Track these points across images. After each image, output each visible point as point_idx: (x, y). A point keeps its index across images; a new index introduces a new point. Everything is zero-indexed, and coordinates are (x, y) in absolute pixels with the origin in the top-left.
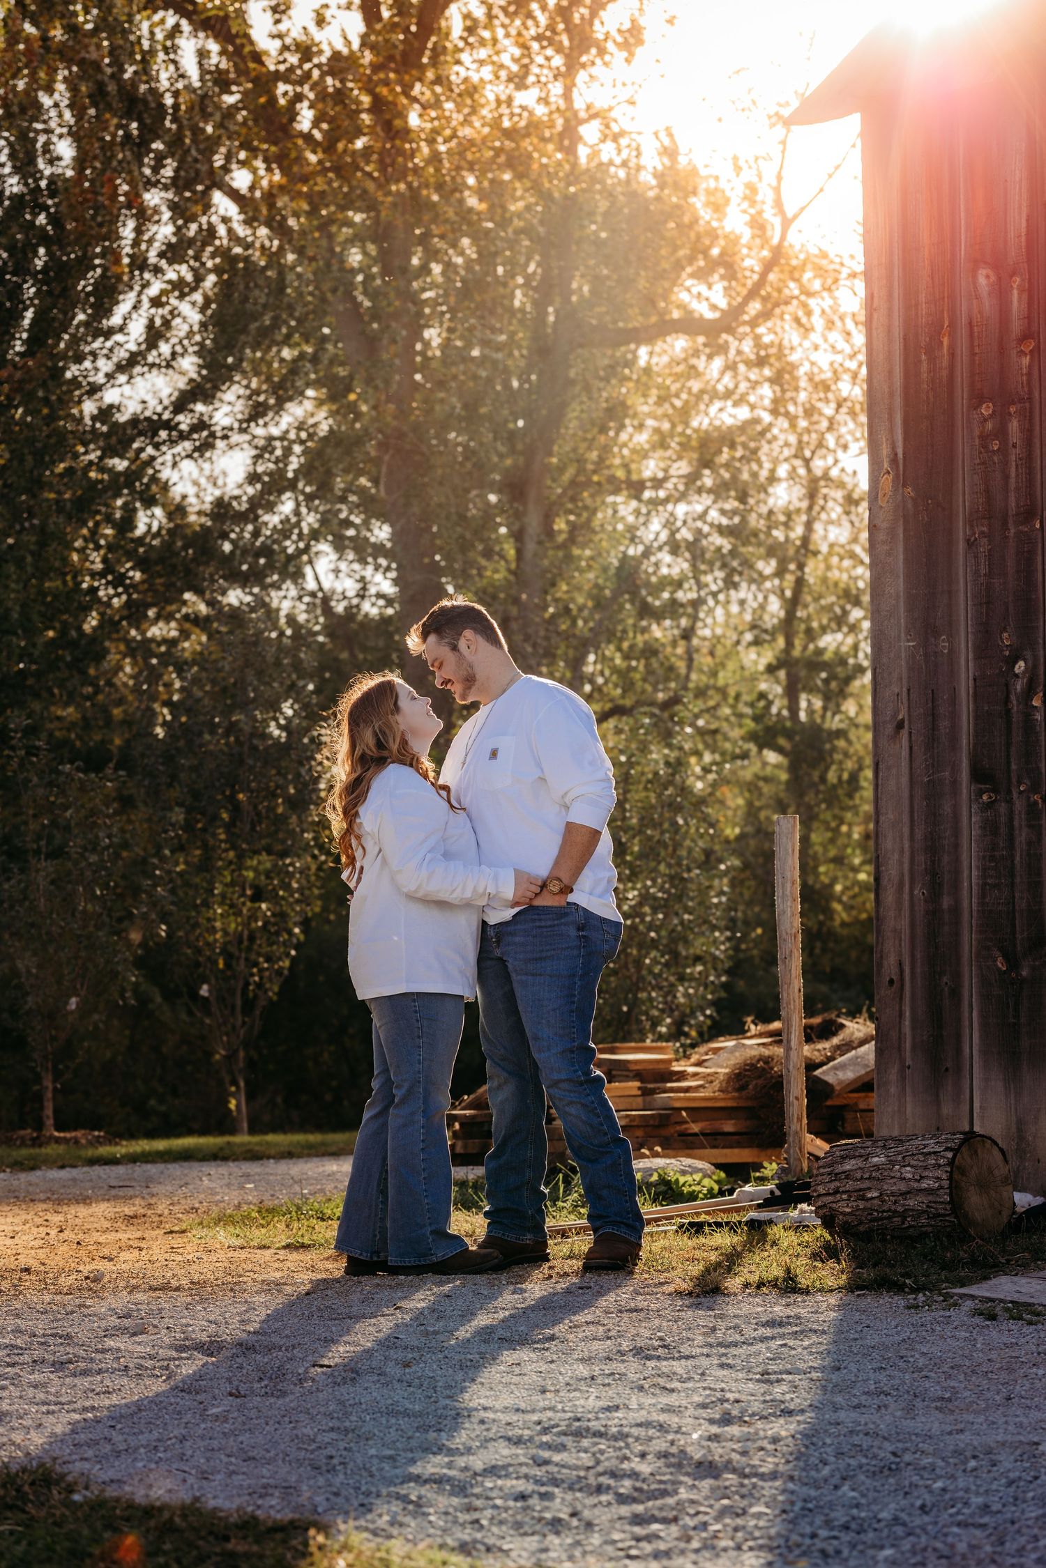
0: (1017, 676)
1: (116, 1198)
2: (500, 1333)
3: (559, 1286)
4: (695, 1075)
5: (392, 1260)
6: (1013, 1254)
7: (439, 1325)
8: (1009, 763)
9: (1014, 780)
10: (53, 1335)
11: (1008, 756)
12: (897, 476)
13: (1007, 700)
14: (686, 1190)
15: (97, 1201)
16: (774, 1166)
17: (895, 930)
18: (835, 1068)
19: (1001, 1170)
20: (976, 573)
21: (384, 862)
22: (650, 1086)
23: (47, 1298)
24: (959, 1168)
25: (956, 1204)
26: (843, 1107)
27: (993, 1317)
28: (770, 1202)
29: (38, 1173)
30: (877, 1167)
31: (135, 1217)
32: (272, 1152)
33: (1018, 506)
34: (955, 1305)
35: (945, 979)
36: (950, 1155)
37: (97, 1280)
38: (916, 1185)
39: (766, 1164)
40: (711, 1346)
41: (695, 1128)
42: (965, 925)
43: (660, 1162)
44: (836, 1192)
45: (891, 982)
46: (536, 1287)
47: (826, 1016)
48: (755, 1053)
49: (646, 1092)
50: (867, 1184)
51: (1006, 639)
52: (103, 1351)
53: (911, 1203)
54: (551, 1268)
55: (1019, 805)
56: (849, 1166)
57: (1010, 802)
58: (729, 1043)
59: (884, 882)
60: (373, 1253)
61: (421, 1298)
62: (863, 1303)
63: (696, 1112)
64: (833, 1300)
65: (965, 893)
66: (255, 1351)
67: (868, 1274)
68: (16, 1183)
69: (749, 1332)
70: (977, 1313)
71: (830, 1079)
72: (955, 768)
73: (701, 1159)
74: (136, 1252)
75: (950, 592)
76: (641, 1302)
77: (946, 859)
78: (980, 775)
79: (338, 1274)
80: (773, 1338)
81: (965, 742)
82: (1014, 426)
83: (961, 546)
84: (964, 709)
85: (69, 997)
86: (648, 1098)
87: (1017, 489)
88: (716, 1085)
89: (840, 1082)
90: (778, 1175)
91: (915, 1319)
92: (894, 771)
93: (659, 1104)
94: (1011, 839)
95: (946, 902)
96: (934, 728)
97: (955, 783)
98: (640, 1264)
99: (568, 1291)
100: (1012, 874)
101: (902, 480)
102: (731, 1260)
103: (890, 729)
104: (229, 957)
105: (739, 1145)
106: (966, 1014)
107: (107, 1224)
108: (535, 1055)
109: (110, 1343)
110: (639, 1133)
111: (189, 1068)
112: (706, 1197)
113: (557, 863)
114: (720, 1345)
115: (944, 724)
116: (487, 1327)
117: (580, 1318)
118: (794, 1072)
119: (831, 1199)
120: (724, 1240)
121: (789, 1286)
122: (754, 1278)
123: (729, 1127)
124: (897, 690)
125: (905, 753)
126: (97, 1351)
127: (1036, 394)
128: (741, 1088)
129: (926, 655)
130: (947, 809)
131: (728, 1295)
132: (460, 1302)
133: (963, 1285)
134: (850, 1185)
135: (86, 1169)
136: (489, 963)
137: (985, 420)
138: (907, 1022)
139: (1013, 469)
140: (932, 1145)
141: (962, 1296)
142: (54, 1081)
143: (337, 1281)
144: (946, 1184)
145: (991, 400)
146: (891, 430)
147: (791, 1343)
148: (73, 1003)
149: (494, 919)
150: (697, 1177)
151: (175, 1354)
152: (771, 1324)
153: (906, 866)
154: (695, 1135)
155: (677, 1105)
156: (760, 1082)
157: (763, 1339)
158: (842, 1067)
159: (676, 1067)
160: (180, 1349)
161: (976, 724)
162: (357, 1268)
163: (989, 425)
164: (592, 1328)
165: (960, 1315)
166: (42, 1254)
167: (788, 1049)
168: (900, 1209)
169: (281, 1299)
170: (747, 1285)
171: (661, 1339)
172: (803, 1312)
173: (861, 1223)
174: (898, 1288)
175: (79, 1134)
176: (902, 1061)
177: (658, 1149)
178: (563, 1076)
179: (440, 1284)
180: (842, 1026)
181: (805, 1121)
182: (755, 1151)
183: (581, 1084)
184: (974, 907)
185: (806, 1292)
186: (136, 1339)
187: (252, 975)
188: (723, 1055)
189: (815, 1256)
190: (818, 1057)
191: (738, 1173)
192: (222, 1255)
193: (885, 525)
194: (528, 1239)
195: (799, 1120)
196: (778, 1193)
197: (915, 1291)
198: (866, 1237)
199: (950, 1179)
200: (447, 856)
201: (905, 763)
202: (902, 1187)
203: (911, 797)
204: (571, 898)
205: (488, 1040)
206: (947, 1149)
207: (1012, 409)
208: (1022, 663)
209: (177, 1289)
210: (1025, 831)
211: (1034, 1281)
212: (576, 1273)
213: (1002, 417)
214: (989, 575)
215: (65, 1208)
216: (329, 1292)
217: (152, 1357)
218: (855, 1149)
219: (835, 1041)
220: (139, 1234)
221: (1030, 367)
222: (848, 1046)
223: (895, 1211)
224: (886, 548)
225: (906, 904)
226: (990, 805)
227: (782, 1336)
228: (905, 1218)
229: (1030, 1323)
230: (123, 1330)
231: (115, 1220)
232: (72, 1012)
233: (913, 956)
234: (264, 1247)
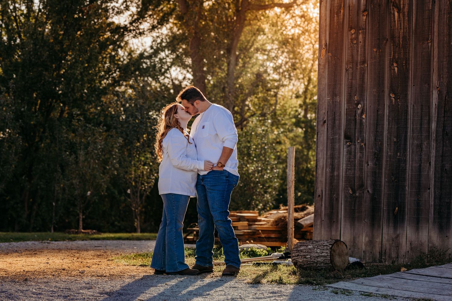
0: (358, 109)
1: (96, 250)
2: (194, 292)
3: (214, 280)
4: (264, 221)
5: (167, 271)
6: (347, 275)
7: (177, 290)
8: (355, 134)
9: (356, 139)
10: (65, 288)
11: (355, 132)
12: (327, 50)
13: (355, 116)
14: (258, 253)
15: (90, 251)
16: (284, 247)
17: (321, 181)
18: (304, 220)
19: (345, 251)
20: (348, 78)
21: (168, 156)
22: (251, 223)
23: (67, 278)
24: (333, 250)
25: (332, 261)
26: (307, 232)
27: (337, 293)
28: (281, 258)
29: (76, 242)
30: (310, 249)
31: (100, 255)
32: (144, 238)
33: (361, 60)
34: (327, 289)
35: (335, 196)
36: (331, 246)
37: (82, 273)
38: (321, 254)
39: (282, 247)
40: (254, 298)
41: (263, 236)
42: (341, 180)
43: (251, 245)
44: (298, 256)
45: (319, 196)
46: (208, 280)
47: (303, 205)
48: (281, 215)
49: (249, 225)
50: (307, 254)
51: (356, 98)
52: (79, 293)
53: (319, 259)
54: (213, 274)
55: (358, 146)
56: (302, 248)
57: (355, 145)
58: (275, 212)
59: (318, 167)
60: (161, 268)
61: (173, 282)
62: (300, 288)
63: (264, 231)
64: (292, 286)
65: (341, 171)
66: (123, 295)
67: (303, 280)
68: (68, 244)
69: (266, 295)
70: (333, 292)
71: (303, 223)
72: (340, 135)
73: (264, 245)
74: (97, 265)
75: (340, 84)
76: (237, 285)
77: (336, 161)
78: (347, 137)
79: (152, 274)
80: (272, 297)
81: (343, 127)
82: (360, 36)
83: (344, 70)
84: (343, 118)
85: (88, 191)
86: (250, 227)
87: (361, 55)
88: (270, 224)
89: (306, 224)
90: (285, 250)
91: (315, 293)
92: (322, 135)
93: (253, 228)
94: (355, 156)
95: (336, 173)
96: (334, 123)
97: (339, 139)
98: (239, 274)
99: (217, 281)
100: (355, 166)
101: (328, 51)
102: (265, 274)
103: (322, 123)
104: (136, 182)
105: (276, 241)
106: (340, 206)
107: (92, 257)
108: (212, 213)
109: (81, 291)
110: (247, 237)
111: (127, 213)
112: (264, 256)
113: (220, 158)
114: (257, 298)
115: (337, 122)
116: (191, 291)
117: (218, 289)
118: (291, 221)
119: (296, 257)
120: (265, 268)
121: (280, 282)
122: (270, 280)
123: (273, 236)
124: (324, 112)
125: (326, 130)
126: (77, 293)
127: (367, 27)
128: (277, 225)
129: (333, 102)
130: (337, 147)
131: (262, 284)
132: (185, 283)
133: (330, 284)
134: (302, 254)
135: (90, 241)
136: (199, 186)
137: (352, 34)
138: (323, 208)
139: (360, 49)
140: (326, 243)
141: (329, 287)
142: (83, 216)
143: (151, 276)
144: (329, 254)
145: (354, 29)
146: (325, 36)
147: (277, 298)
148: (89, 193)
149: (202, 173)
150: (262, 250)
151: (99, 295)
152: (273, 293)
153: (325, 163)
154: (263, 238)
155: (258, 229)
156: (282, 223)
157: (269, 297)
158: (306, 220)
159: (259, 218)
160: (101, 294)
161: (346, 122)
162: (157, 272)
163: (354, 36)
164: (221, 292)
165: (327, 292)
166: (69, 265)
167: (289, 214)
168: (316, 261)
169: (134, 280)
170: (268, 281)
171: (240, 296)
172: (283, 290)
173: (305, 265)
174: (311, 284)
175: (89, 231)
176: (321, 218)
177: (252, 241)
178: (219, 219)
179: (181, 278)
180: (307, 208)
181: (293, 235)
182: (280, 243)
183: (224, 221)
184: (344, 175)
185: (285, 284)
186: (89, 290)
187: (142, 187)
188: (272, 215)
189: (290, 274)
190: (299, 217)
191: (274, 249)
192: (121, 267)
193: (323, 64)
194: (207, 266)
195: (292, 235)
196: (284, 255)
197: (316, 285)
198: (306, 269)
199: (330, 253)
200: (187, 156)
201: (325, 133)
202: (317, 255)
203: (327, 143)
204: (224, 168)
205: (199, 208)
206: (330, 244)
207: (360, 32)
208: (360, 105)
209: (105, 276)
210: (359, 154)
211: (350, 283)
212: (220, 276)
213: (357, 34)
214: (352, 79)
215: (81, 252)
216: (148, 279)
217: (92, 296)
218: (304, 243)
219: (305, 212)
220: (100, 260)
221: (366, 19)
222: (308, 214)
223: (314, 262)
224: (323, 70)
225: (324, 174)
226: (349, 146)
227: (275, 296)
228: (317, 264)
229: (347, 295)
230: (85, 288)
231: (94, 256)
232: (88, 196)
233: (326, 189)
234: (134, 265)
